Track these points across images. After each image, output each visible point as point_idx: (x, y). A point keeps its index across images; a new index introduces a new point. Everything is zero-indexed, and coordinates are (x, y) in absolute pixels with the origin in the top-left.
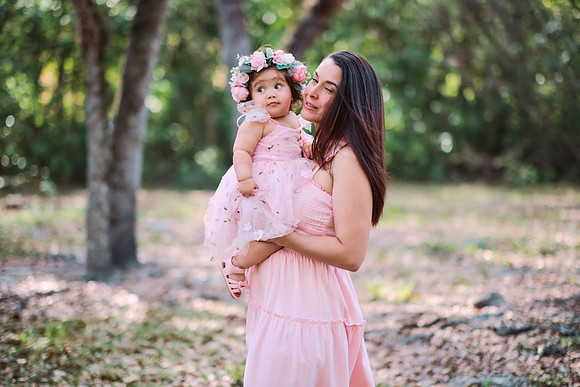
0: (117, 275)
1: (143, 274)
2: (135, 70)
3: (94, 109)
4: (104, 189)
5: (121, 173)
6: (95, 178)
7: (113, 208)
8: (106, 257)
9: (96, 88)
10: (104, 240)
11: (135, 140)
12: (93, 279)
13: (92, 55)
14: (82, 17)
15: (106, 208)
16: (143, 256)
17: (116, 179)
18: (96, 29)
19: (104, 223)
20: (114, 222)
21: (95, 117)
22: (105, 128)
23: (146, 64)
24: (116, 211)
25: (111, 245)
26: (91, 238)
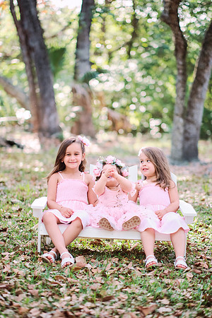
0: (186, 163)
1: (197, 164)
2: (202, 64)
3: (179, 81)
4: (181, 120)
5: (192, 116)
6: (177, 115)
7: (186, 131)
8: (180, 154)
9: (181, 71)
10: (180, 146)
11: (201, 99)
12: (173, 164)
13: (180, 55)
14: (176, 36)
15: (182, 130)
16: (200, 156)
17: (190, 118)
18: (182, 42)
19: (181, 138)
20: (186, 139)
21: (180, 85)
22: (185, 91)
23: (208, 61)
24: (189, 133)
25: (183, 148)
26: (173, 144)
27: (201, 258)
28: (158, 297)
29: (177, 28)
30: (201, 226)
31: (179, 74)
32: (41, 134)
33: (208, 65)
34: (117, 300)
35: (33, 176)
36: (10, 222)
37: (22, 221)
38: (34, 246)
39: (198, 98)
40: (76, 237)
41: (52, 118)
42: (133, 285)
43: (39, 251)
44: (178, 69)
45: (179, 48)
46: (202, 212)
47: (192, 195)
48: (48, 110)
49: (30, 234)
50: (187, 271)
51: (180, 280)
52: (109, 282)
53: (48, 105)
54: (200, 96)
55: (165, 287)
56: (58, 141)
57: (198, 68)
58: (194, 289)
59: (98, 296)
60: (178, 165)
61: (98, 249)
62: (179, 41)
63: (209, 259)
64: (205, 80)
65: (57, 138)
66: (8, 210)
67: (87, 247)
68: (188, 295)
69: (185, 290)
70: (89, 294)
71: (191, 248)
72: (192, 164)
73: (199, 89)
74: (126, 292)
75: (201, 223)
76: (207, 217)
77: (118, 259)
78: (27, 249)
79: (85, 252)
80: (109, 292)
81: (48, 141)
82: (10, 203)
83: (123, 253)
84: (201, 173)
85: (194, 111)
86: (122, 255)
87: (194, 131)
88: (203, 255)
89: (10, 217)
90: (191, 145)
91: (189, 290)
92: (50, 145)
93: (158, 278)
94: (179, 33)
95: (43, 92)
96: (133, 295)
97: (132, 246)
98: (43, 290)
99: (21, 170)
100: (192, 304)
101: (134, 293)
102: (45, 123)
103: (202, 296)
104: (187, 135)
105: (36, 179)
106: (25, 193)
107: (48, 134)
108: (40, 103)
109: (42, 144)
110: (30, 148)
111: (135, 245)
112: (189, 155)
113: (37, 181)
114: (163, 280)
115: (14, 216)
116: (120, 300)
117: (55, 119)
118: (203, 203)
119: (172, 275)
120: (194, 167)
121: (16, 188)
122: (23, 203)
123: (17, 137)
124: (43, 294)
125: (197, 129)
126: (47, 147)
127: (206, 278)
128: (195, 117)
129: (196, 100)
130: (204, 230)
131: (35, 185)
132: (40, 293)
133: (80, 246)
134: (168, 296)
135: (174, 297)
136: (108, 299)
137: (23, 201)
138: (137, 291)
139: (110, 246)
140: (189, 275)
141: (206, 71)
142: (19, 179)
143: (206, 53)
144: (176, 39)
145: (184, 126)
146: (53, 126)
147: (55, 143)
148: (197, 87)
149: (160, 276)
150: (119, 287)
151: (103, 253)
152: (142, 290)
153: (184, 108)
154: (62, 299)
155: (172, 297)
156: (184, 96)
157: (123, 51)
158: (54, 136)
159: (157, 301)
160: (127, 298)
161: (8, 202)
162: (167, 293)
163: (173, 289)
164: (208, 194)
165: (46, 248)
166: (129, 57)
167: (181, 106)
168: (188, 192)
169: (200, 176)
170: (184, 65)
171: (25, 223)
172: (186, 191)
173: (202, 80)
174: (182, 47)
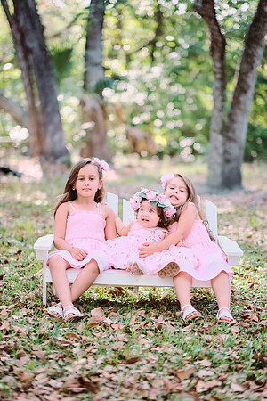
0: (227, 191)
1: (241, 193)
2: (245, 66)
3: (217, 88)
4: (220, 138)
5: (234, 132)
6: (215, 131)
7: (226, 152)
8: (219, 180)
9: (219, 76)
10: (218, 170)
11: (244, 111)
12: (211, 193)
13: (217, 55)
14: (212, 30)
15: (221, 150)
16: (245, 183)
17: (230, 134)
18: (220, 39)
19: (220, 160)
20: (227, 161)
21: (218, 93)
22: (224, 100)
23: (253, 62)
24: (230, 154)
25: (223, 173)
26: (210, 168)
27: (249, 308)
28: (197, 358)
29: (213, 21)
30: (247, 269)
31: (216, 78)
32: (43, 158)
33: (252, 68)
34: (145, 362)
35: (35, 211)
36: (7, 268)
37: (22, 266)
38: (38, 297)
39: (240, 109)
40: (91, 284)
41: (57, 137)
42: (164, 344)
43: (45, 303)
44: (215, 73)
45: (215, 47)
46: (249, 251)
47: (235, 230)
48: (51, 128)
49: (32, 282)
50: (232, 325)
51: (223, 336)
52: (134, 340)
53: (51, 121)
54: (242, 107)
55: (204, 345)
56: (65, 167)
57: (240, 71)
58: (242, 347)
59: (121, 357)
60: (217, 194)
61: (118, 299)
62: (215, 37)
63: (259, 310)
64: (249, 87)
65: (63, 163)
66: (4, 252)
67: (105, 297)
68: (234, 354)
69: (230, 348)
70: (110, 355)
71: (237, 297)
72: (234, 192)
73: (242, 98)
74: (156, 352)
75: (247, 266)
76: (255, 258)
77: (144, 311)
78: (29, 302)
79: (103, 304)
80: (134, 353)
81: (53, 167)
82: (6, 244)
83: (151, 304)
84: (245, 203)
85: (236, 126)
86: (150, 306)
87: (236, 151)
88: (252, 305)
89: (6, 262)
90: (233, 168)
91: (235, 348)
92: (54, 172)
93: (196, 334)
94: (216, 27)
95: (45, 105)
96: (164, 356)
97: (161, 294)
98: (52, 351)
99: (19, 203)
100: (239, 366)
101: (166, 353)
102: (48, 144)
103: (252, 355)
104: (228, 156)
105: (38, 214)
106: (25, 232)
107: (51, 159)
108: (41, 118)
109: (45, 171)
110: (29, 176)
111: (166, 293)
112: (230, 181)
113: (39, 217)
114: (203, 336)
115: (12, 260)
116: (148, 362)
117: (61, 139)
118: (250, 241)
119: (213, 329)
120: (237, 196)
121: (13, 226)
122: (23, 244)
123: (13, 162)
124: (51, 356)
125: (240, 148)
126: (51, 174)
127: (256, 333)
128: (238, 133)
129: (238, 112)
130: (252, 273)
131: (37, 221)
132: (47, 355)
133: (96, 296)
134: (209, 356)
135: (216, 357)
136: (134, 361)
137: (22, 241)
138: (169, 351)
139: (134, 296)
140: (235, 330)
141: (250, 75)
142: (16, 214)
143: (250, 52)
144: (212, 34)
145: (224, 144)
146: (58, 148)
147: (61, 169)
148: (239, 95)
149: (199, 332)
150: (147, 346)
151: (126, 305)
152: (175, 350)
153: (223, 122)
154: (76, 362)
155: (214, 357)
156: (223, 107)
157: (145, 53)
158: (59, 161)
159: (196, 363)
160: (157, 359)
161: (3, 244)
162: (208, 353)
163: (215, 347)
164: (256, 229)
165: (53, 299)
166: (153, 59)
167: (219, 120)
168: (230, 227)
169: (245, 207)
170: (223, 68)
171: (26, 269)
172: (228, 226)
173: (245, 87)
174: (220, 45)
